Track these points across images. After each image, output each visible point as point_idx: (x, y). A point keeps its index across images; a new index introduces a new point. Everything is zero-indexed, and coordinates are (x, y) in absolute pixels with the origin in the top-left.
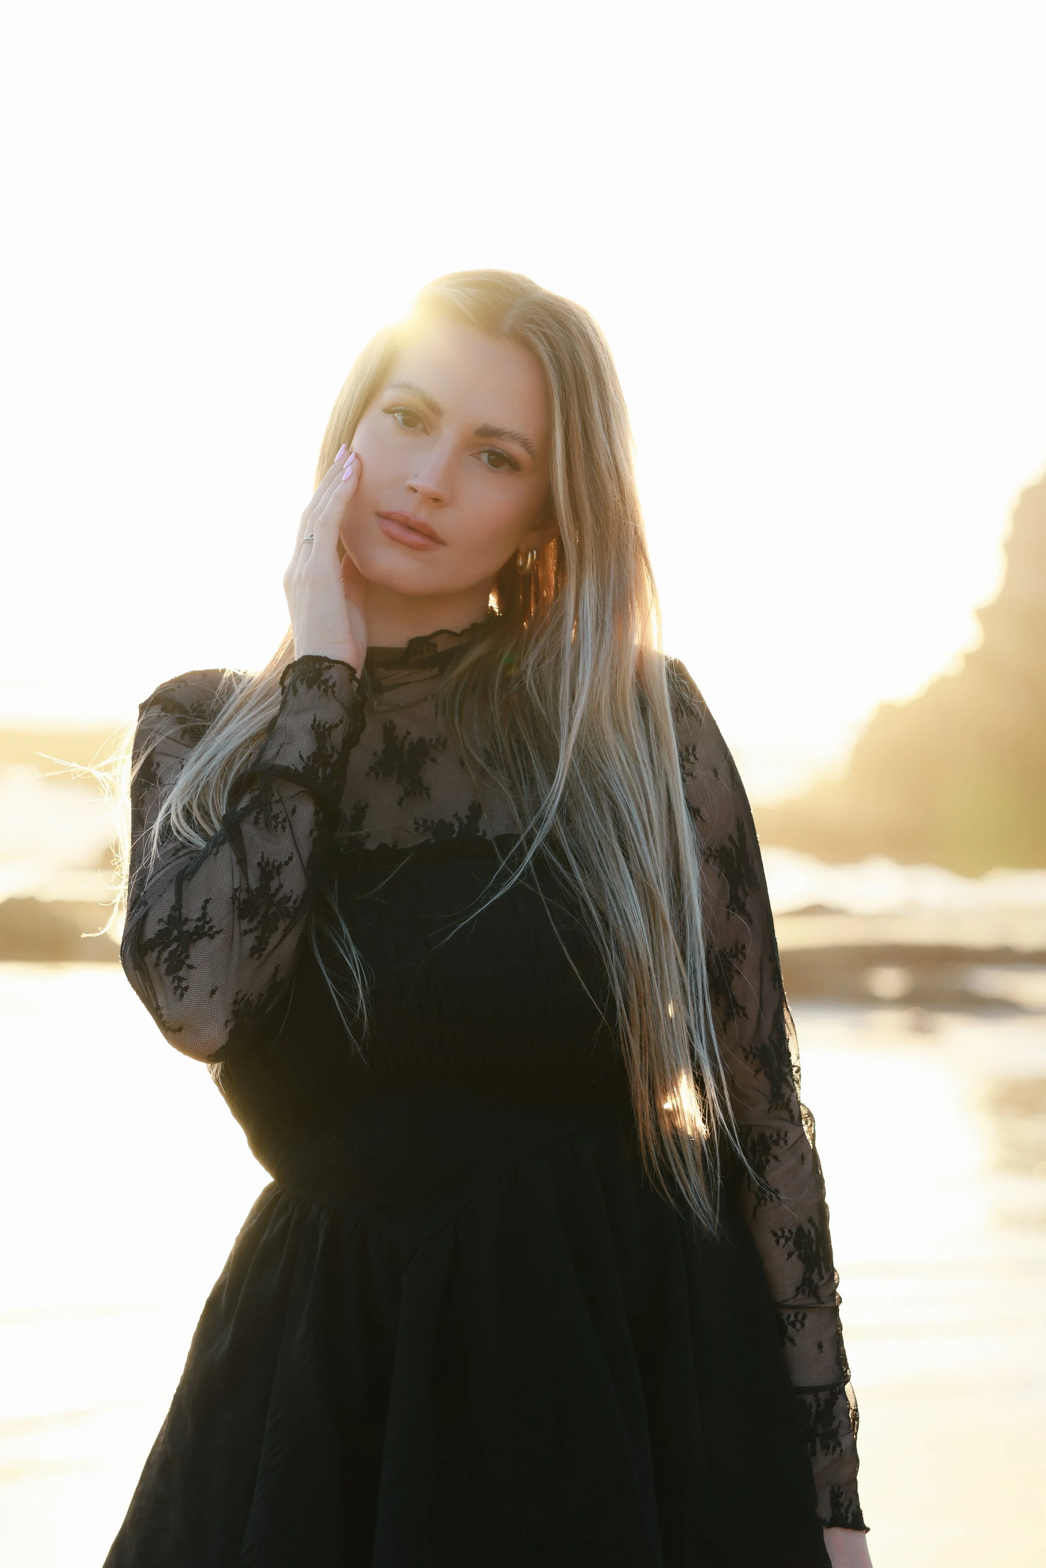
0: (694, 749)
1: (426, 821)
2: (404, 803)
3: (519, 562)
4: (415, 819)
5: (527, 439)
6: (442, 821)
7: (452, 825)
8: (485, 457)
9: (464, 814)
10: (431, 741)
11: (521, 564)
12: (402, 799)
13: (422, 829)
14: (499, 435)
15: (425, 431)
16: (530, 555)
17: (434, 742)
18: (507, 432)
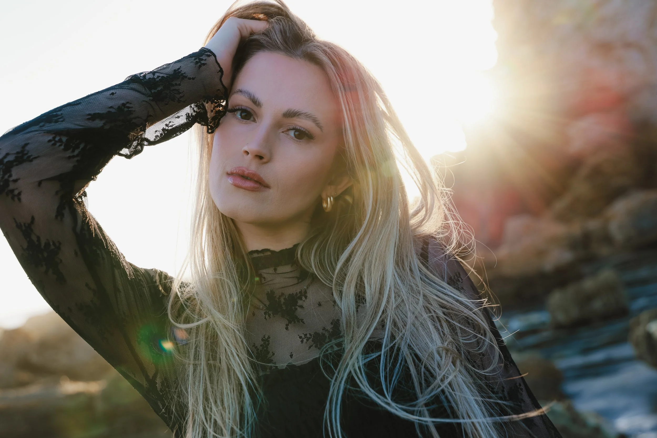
0: (459, 274)
1: (306, 335)
2: (289, 327)
3: (324, 204)
4: (299, 335)
5: (316, 118)
6: (316, 333)
7: (323, 335)
8: (292, 133)
9: (329, 327)
10: (297, 294)
11: (325, 206)
12: (287, 325)
13: (305, 340)
14: (298, 115)
15: (254, 121)
16: (329, 200)
17: (299, 295)
18: (302, 113)
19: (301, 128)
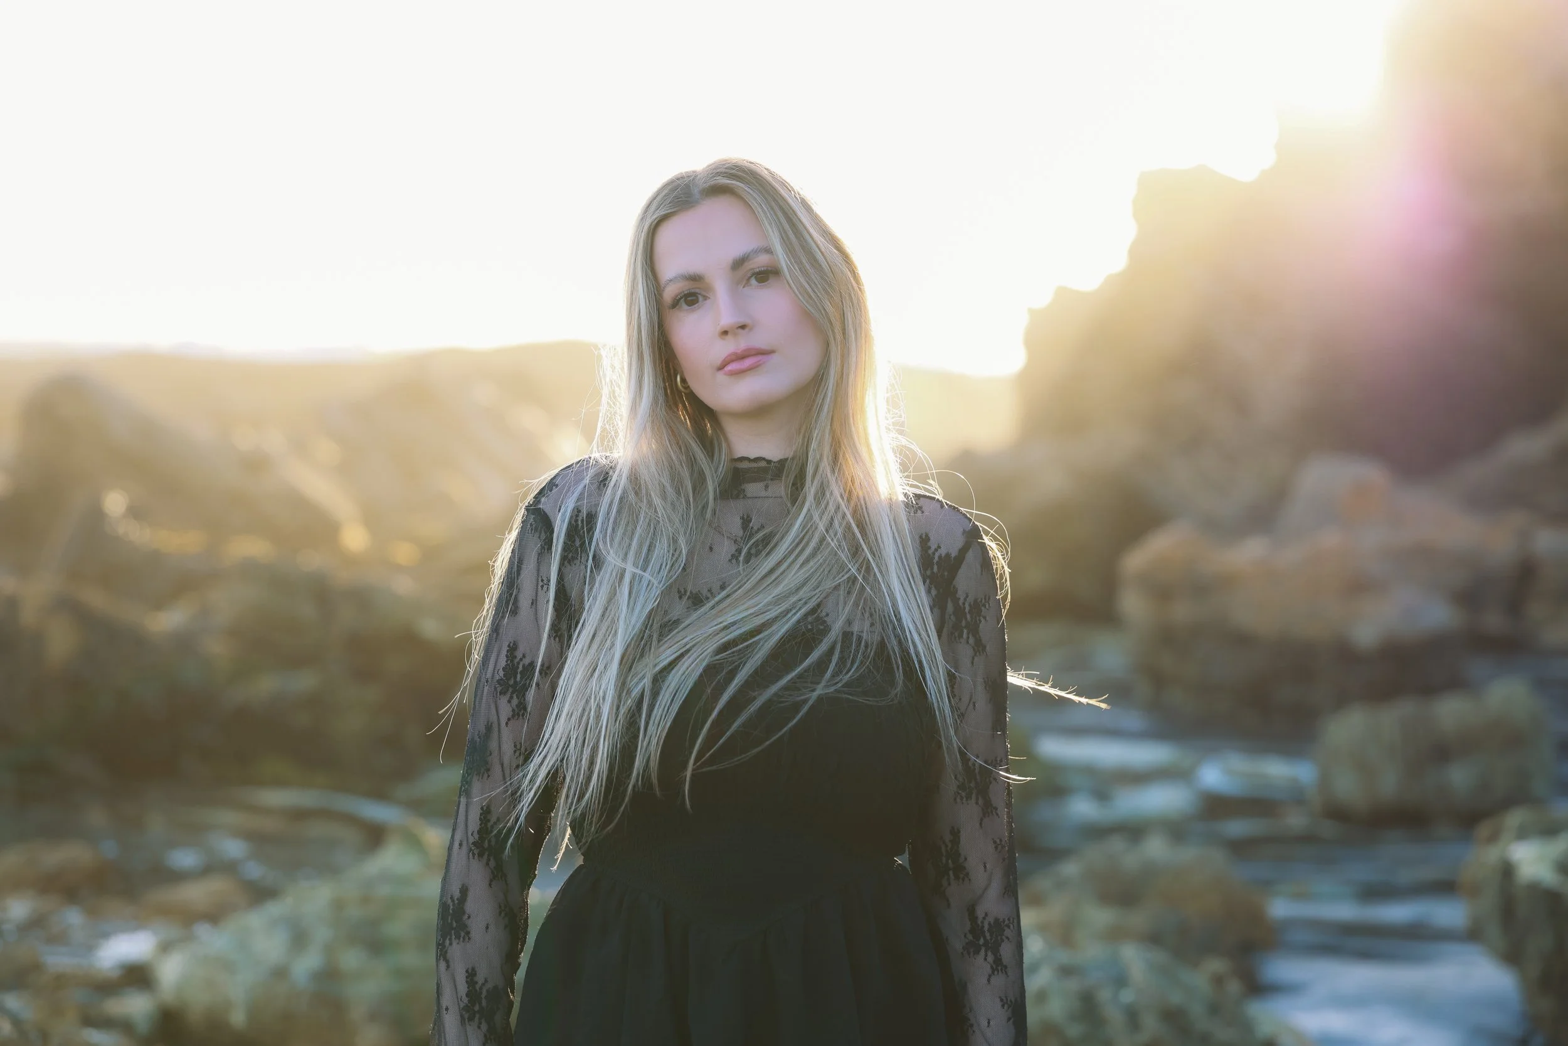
19: (760, 269)
